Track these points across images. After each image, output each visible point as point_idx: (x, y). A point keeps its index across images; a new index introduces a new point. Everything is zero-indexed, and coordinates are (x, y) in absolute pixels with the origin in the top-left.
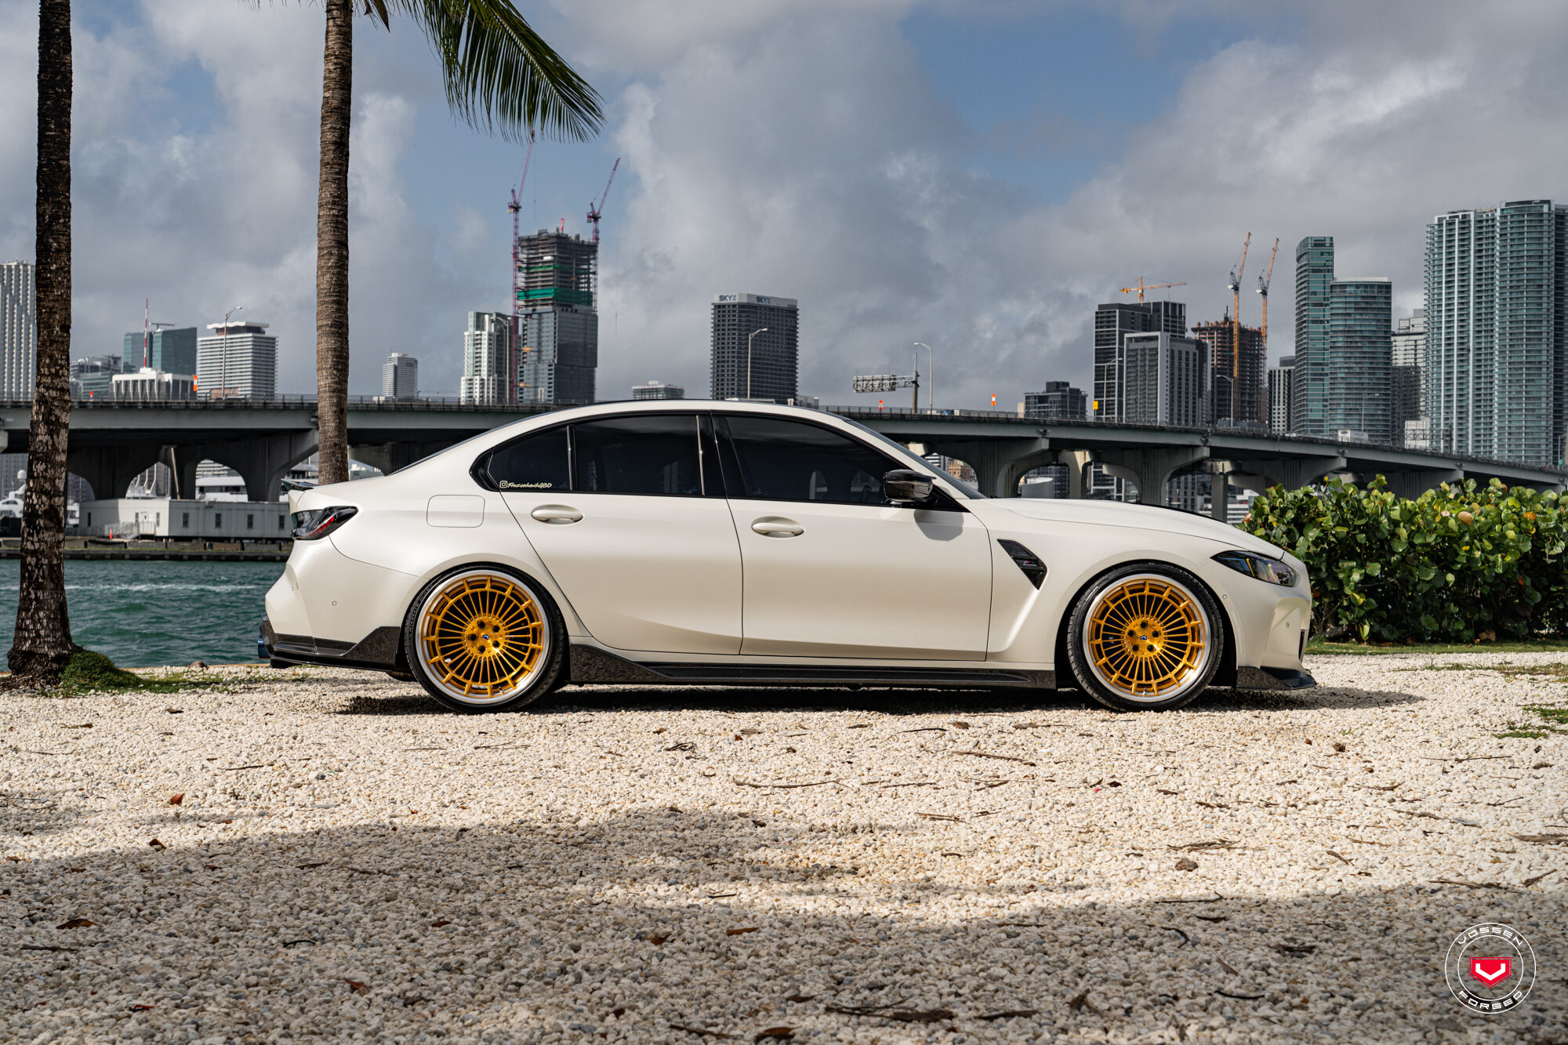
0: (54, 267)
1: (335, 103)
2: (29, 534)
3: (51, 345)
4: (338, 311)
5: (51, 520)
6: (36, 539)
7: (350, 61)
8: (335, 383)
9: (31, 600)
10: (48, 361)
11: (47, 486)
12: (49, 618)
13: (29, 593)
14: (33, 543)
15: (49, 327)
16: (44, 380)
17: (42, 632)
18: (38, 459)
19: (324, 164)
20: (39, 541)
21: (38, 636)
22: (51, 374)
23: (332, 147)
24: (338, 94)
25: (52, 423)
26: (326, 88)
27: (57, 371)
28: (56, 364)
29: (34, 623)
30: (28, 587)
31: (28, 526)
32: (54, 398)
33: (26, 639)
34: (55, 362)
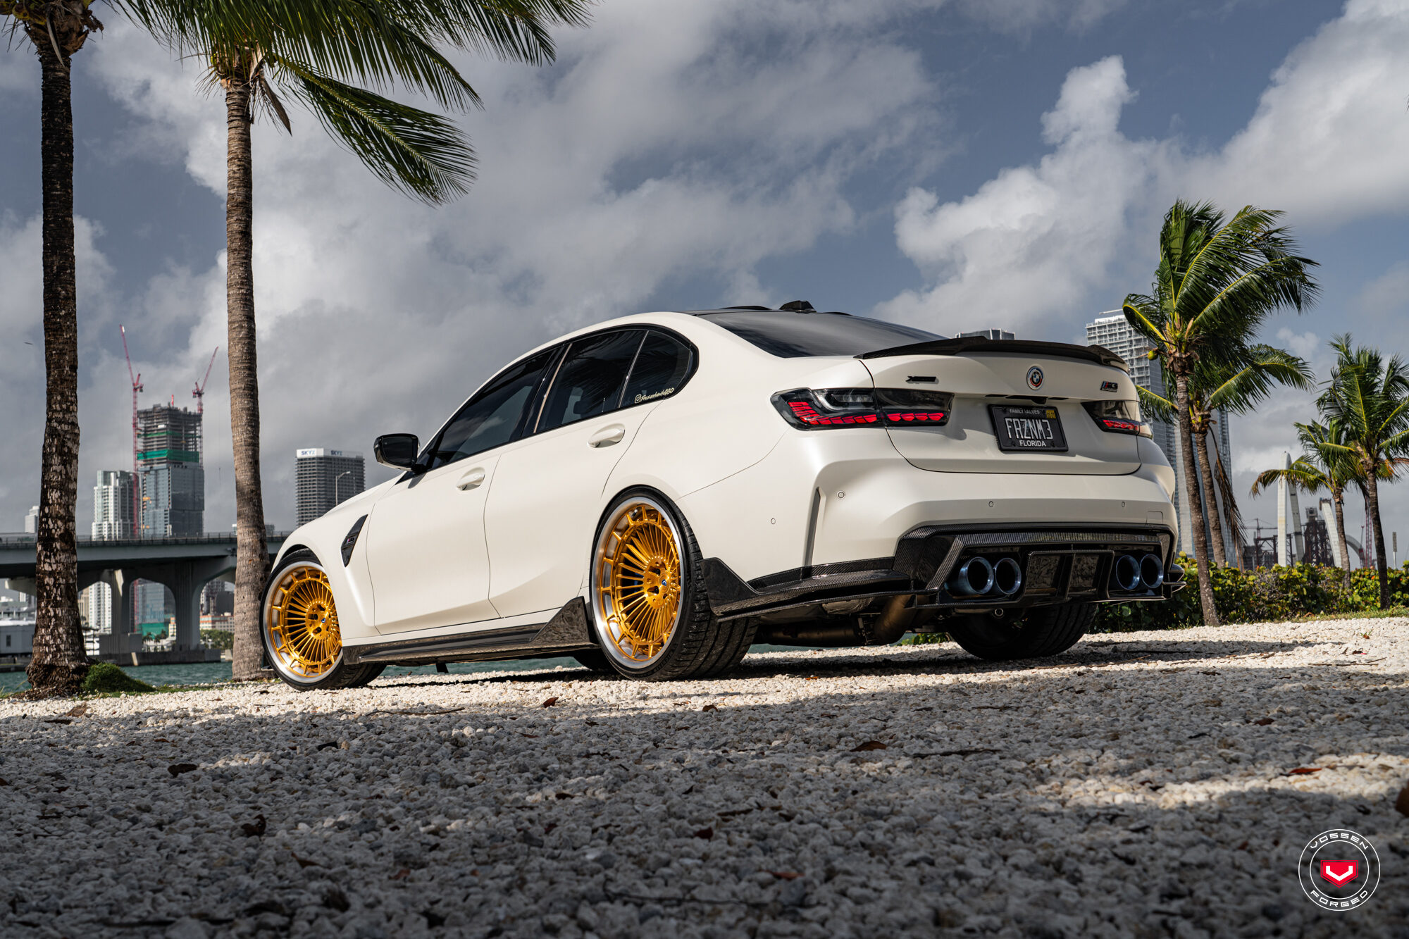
0: (63, 313)
1: (240, 199)
2: (46, 557)
3: (62, 383)
4: (250, 375)
5: (66, 543)
6: (53, 561)
7: (250, 162)
8: (250, 438)
9: (49, 617)
10: (59, 398)
11: (62, 512)
12: (67, 633)
13: (48, 611)
14: (50, 564)
15: (59, 367)
16: (56, 415)
17: (62, 647)
18: (53, 488)
19: (231, 249)
20: (56, 562)
21: (59, 650)
22: (62, 410)
23: (239, 236)
24: (242, 191)
25: (65, 454)
26: (231, 186)
27: (68, 407)
28: (67, 401)
29: (54, 638)
30: (46, 606)
31: (44, 547)
32: (66, 432)
33: (47, 654)
34: (65, 399)
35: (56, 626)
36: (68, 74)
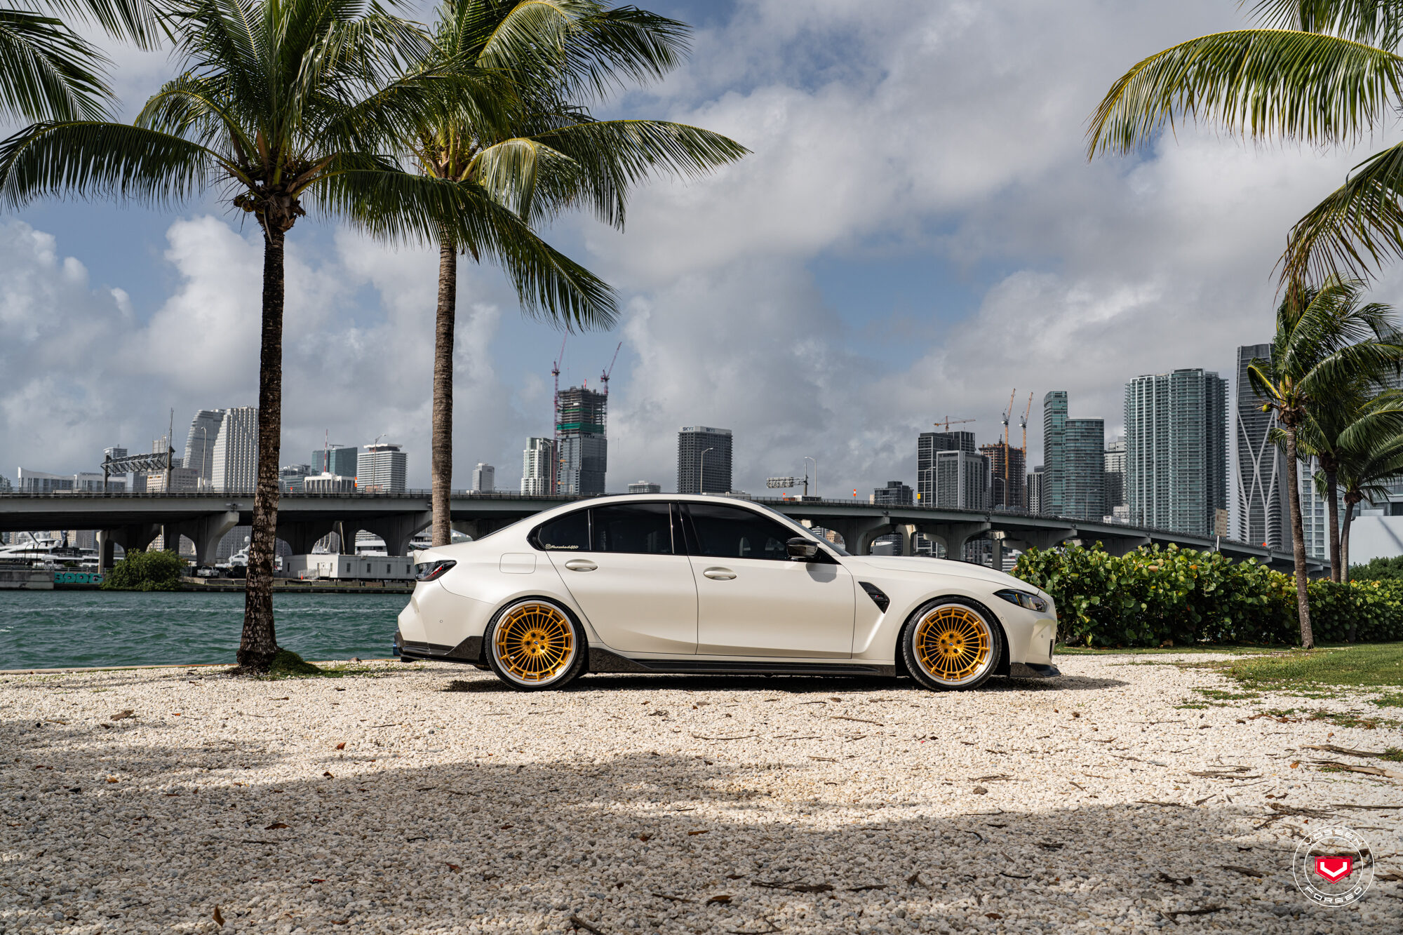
0: (270, 410)
1: (445, 309)
2: (252, 577)
3: (267, 459)
4: (445, 437)
5: (265, 568)
6: (255, 580)
7: (454, 283)
8: (443, 482)
9: (252, 618)
10: (265, 469)
11: (263, 547)
12: (263, 631)
13: (251, 614)
14: (253, 582)
15: (266, 447)
16: (263, 481)
17: (258, 639)
18: (258, 530)
19: (438, 347)
20: (258, 581)
21: (256, 641)
22: (267, 477)
24: (447, 303)
25: (267, 507)
26: (440, 300)
27: (271, 475)
28: (271, 471)
29: (253, 633)
30: (250, 611)
31: (251, 572)
32: (269, 492)
33: (248, 644)
34: (269, 469)
35: (255, 625)
36: (282, 246)
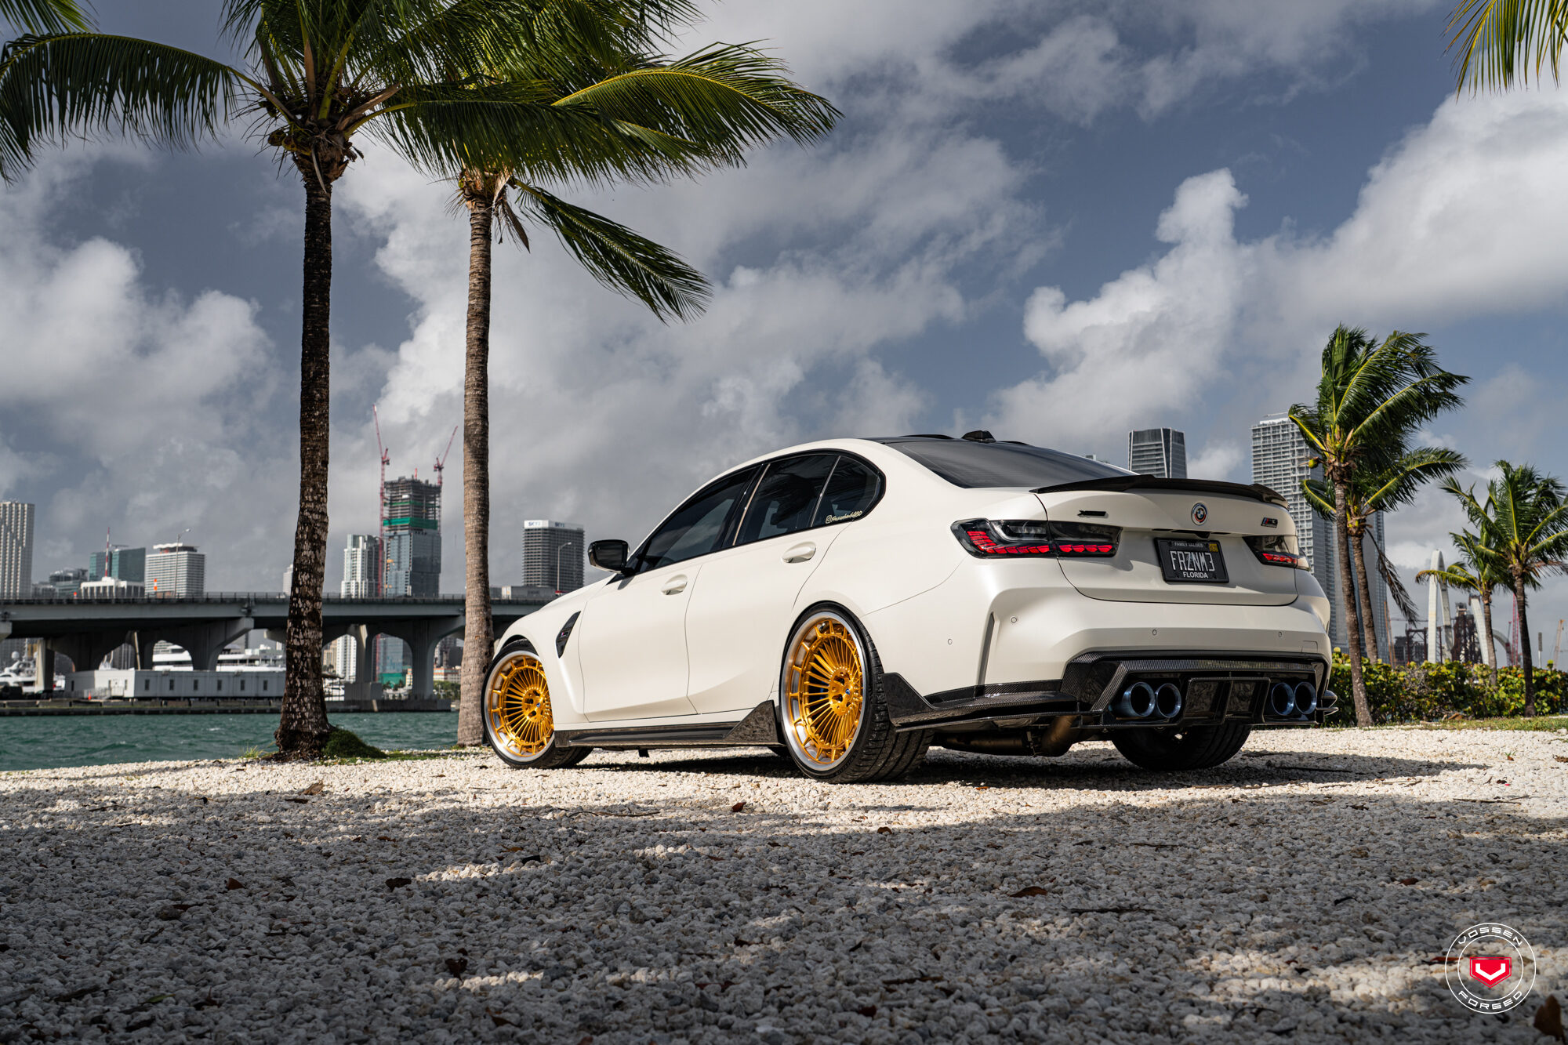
0: (317, 413)
1: (479, 309)
2: (295, 633)
3: (314, 477)
5: (313, 621)
6: (301, 636)
7: (489, 277)
8: (481, 525)
9: (297, 688)
10: (311, 490)
11: (311, 593)
12: (311, 703)
13: (295, 682)
14: (298, 640)
15: (313, 462)
16: (308, 505)
17: (307, 715)
18: (303, 571)
19: (469, 355)
20: (304, 638)
21: (304, 717)
22: (314, 501)
23: (476, 343)
24: (481, 302)
25: (315, 541)
26: (471, 297)
27: (319, 499)
28: (318, 493)
29: (300, 707)
30: (294, 678)
31: (294, 625)
32: (316, 521)
33: (293, 721)
34: (316, 490)
35: (302, 696)
36: (329, 199)
